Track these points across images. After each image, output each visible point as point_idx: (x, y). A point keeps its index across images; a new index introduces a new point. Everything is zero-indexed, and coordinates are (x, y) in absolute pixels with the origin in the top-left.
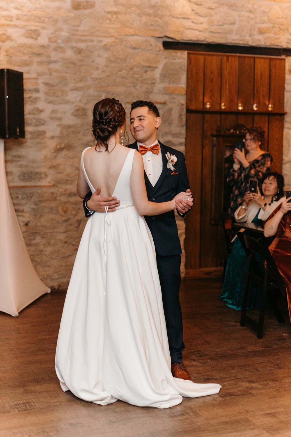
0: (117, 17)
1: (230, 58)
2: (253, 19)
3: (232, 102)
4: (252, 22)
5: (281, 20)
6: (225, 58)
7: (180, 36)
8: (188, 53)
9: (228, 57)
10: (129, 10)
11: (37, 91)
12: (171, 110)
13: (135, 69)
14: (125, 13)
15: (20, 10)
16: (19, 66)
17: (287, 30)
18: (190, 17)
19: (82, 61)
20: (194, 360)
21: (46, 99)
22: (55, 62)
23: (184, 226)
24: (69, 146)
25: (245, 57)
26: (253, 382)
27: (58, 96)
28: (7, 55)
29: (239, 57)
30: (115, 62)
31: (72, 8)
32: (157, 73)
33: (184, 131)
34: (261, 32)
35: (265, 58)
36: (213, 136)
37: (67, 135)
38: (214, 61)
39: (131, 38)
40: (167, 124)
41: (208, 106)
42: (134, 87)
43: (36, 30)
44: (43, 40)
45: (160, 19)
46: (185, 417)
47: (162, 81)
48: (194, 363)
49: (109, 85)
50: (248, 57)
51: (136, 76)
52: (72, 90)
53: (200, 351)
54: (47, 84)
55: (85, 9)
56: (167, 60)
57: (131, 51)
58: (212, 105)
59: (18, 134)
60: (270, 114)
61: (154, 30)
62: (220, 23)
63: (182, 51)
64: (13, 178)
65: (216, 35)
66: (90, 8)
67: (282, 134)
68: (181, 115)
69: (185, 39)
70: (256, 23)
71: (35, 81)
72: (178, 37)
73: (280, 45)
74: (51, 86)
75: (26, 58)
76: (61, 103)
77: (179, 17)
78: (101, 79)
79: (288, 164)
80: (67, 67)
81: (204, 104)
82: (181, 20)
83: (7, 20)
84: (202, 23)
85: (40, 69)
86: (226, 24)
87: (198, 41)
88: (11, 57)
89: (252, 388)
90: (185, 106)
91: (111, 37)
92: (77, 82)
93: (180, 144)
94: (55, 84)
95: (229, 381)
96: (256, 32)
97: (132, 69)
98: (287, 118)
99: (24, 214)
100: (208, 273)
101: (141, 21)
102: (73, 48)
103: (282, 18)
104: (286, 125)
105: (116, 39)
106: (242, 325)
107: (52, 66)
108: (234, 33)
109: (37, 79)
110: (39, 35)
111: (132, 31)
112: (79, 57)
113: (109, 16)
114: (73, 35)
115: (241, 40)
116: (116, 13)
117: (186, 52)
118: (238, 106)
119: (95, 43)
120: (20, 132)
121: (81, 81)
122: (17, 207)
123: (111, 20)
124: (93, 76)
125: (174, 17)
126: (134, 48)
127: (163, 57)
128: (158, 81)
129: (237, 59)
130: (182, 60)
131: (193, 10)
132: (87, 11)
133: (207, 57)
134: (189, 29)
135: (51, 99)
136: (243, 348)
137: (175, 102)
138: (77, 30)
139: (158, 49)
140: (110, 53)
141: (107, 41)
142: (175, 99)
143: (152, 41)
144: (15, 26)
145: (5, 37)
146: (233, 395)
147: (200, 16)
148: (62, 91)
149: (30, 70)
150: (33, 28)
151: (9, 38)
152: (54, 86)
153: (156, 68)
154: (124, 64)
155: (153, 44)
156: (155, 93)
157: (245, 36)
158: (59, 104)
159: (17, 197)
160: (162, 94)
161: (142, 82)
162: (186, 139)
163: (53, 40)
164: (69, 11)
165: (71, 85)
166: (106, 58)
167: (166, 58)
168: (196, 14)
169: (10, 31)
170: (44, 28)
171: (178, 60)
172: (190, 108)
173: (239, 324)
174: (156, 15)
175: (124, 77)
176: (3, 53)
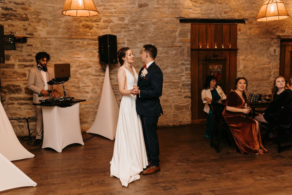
0: (159, 10)
1: (211, 25)
2: (221, 7)
3: (212, 45)
4: (221, 8)
5: (235, 7)
6: (208, 25)
7: (187, 16)
8: (191, 24)
9: (210, 25)
10: (164, 6)
11: (124, 43)
12: (183, 49)
13: (167, 32)
14: (162, 8)
15: (116, 9)
16: (116, 33)
17: (238, 11)
18: (192, 8)
19: (144, 29)
20: (184, 163)
22: (132, 31)
23: (191, 100)
25: (218, 24)
26: (208, 174)
27: (133, 45)
28: (111, 29)
29: (215, 24)
30: (157, 29)
31: (139, 7)
32: (177, 34)
33: (190, 59)
34: (225, 13)
35: (227, 25)
36: (203, 60)
37: (137, 62)
38: (203, 27)
39: (165, 19)
40: (182, 56)
41: (201, 47)
42: (167, 40)
43: (123, 17)
44: (126, 22)
45: (178, 9)
46: (171, 190)
47: (179, 37)
48: (183, 164)
49: (155, 40)
50: (219, 24)
51: (168, 35)
52: (139, 42)
53: (188, 158)
55: (144, 7)
56: (182, 27)
57: (166, 24)
58: (202, 46)
59: (114, 62)
60: (230, 50)
61: (175, 15)
62: (206, 10)
63: (188, 23)
64: (114, 81)
65: (204, 15)
66: (146, 7)
67: (236, 59)
68: (188, 52)
69: (190, 18)
70: (223, 9)
71: (123, 39)
72: (187, 17)
73: (235, 18)
75: (119, 29)
76: (135, 48)
77: (186, 8)
78: (152, 37)
79: (239, 72)
80: (137, 33)
81: (199, 46)
82: (188, 10)
83: (110, 14)
84: (197, 10)
85: (125, 34)
86: (208, 10)
87: (196, 18)
88: (113, 29)
89: (207, 177)
90: (190, 48)
91: (156, 18)
92: (141, 39)
93: (188, 64)
94: (131, 40)
95: (197, 173)
96: (223, 13)
97: (166, 32)
98: (238, 52)
99: (119, 96)
100: (202, 122)
101: (169, 11)
102: (139, 24)
103: (235, 6)
104: (238, 55)
105: (158, 19)
106: (211, 146)
107: (130, 32)
108: (213, 14)
109: (124, 38)
110: (124, 19)
111: (165, 16)
112: (142, 28)
113: (155, 9)
114: (139, 19)
115: (216, 17)
116: (158, 8)
117: (190, 23)
118: (215, 47)
119: (149, 21)
120: (115, 61)
121: (143, 38)
122: (116, 93)
123: (156, 11)
124: (148, 36)
125: (184, 8)
126: (167, 23)
127: (180, 26)
128: (178, 37)
129: (214, 25)
130: (188, 27)
131: (193, 5)
132: (145, 8)
133: (200, 25)
134: (191, 13)
135: (130, 46)
136: (208, 157)
137: (185, 46)
138: (141, 17)
139: (177, 23)
140: (155, 26)
141: (154, 20)
142: (185, 44)
143: (175, 19)
144: (114, 16)
145: (110, 21)
146: (196, 181)
147: (196, 7)
148: (135, 43)
149: (121, 35)
150: (122, 17)
151: (111, 21)
152: (131, 41)
153: (177, 31)
154: (162, 30)
155: (175, 21)
156: (177, 42)
157: (217, 15)
159: (116, 89)
160: (180, 42)
161: (170, 37)
162: (191, 62)
163: (130, 21)
164: (137, 8)
165: (139, 40)
166: (154, 28)
167: (181, 27)
168: (195, 6)
169: (112, 18)
170: (126, 16)
171: (186, 27)
172: (193, 48)
173: (210, 146)
174: (176, 8)
175: (162, 36)
176: (109, 28)
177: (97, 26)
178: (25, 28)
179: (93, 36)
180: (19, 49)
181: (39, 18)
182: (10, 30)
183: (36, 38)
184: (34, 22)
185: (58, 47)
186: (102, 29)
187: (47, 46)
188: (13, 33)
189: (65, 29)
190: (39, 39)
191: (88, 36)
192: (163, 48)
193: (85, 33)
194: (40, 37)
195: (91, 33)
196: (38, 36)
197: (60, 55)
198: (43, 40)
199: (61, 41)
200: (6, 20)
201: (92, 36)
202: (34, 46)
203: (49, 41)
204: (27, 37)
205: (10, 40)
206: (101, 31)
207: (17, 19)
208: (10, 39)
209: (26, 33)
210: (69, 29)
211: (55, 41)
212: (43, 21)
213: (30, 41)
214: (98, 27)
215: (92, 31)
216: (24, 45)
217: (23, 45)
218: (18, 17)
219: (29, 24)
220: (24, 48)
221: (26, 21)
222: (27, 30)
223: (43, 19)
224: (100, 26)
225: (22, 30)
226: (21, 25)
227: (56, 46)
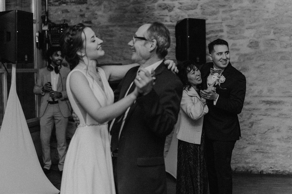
11: (222, 31)
19: (256, 7)
21: (228, 37)
22: (235, 10)
24: (245, 69)
27: (237, 34)
28: (202, 9)
30: (282, 6)
37: (244, 61)
49: (277, 23)
52: (247, 29)
54: (229, 26)
59: (198, 61)
71: (220, 24)
74: (232, 27)
75: (214, 9)
76: (239, 39)
78: (270, 19)
80: (244, 13)
85: (224, 16)
88: (204, 10)
94: (234, 25)
107: (233, 13)
109: (222, 23)
112: (253, 5)
121: (255, 21)
124: (264, 18)
135: (231, 36)
148: (240, 30)
149: (217, 18)
152: (234, 27)
158: (238, 39)
165: (247, 25)
166: (275, 4)
176: (199, 7)
177: (180, 5)
178: (82, 13)
179: (173, 21)
182: (64, 18)
184: (93, 5)
186: (188, 10)
187: (109, 38)
188: (67, 21)
189: (133, 12)
190: (99, 29)
191: (166, 21)
192: (290, 37)
193: (161, 17)
195: (170, 16)
196: (98, 25)
197: (125, 50)
198: (104, 29)
199: (127, 31)
200: (60, 4)
201: (171, 21)
203: (112, 31)
205: (62, 30)
206: (186, 13)
207: (73, 2)
208: (62, 29)
209: (83, 20)
210: (139, 12)
211: (120, 31)
214: (181, 7)
215: (172, 13)
219: (87, 9)
221: (84, 3)
222: (84, 17)
224: (185, 5)
225: (78, 16)
226: (77, 10)
227: (120, 37)
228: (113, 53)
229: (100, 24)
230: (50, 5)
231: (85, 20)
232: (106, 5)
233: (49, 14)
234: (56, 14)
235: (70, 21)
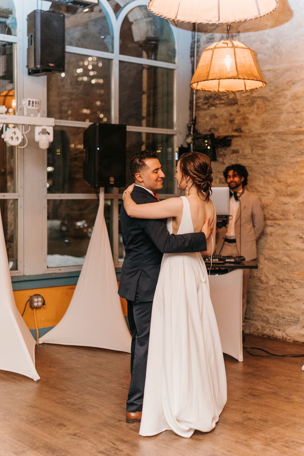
178: (231, 119)
180: (221, 160)
181: (253, 97)
182: (212, 125)
183: (246, 137)
184: (245, 105)
185: (277, 154)
187: (260, 152)
189: (291, 112)
190: (249, 139)
194: (251, 133)
197: (279, 169)
198: (255, 139)
199: (283, 140)
200: (209, 107)
202: (241, 152)
203: (265, 141)
204: (233, 136)
205: (207, 143)
207: (222, 103)
208: (206, 141)
209: (232, 128)
210: (298, 112)
211: (274, 141)
212: (259, 102)
213: (236, 143)
216: (228, 151)
217: (226, 152)
218: (223, 100)
220: (227, 156)
221: (234, 105)
222: (234, 123)
223: (259, 97)
225: (227, 123)
226: (226, 114)
227: (274, 149)
228: (265, 173)
229: (251, 132)
230: (198, 110)
231: (235, 127)
232: (259, 105)
233: (197, 122)
234: (204, 121)
235: (218, 129)
